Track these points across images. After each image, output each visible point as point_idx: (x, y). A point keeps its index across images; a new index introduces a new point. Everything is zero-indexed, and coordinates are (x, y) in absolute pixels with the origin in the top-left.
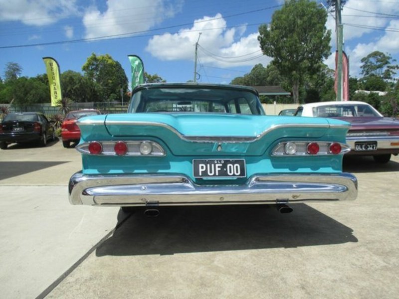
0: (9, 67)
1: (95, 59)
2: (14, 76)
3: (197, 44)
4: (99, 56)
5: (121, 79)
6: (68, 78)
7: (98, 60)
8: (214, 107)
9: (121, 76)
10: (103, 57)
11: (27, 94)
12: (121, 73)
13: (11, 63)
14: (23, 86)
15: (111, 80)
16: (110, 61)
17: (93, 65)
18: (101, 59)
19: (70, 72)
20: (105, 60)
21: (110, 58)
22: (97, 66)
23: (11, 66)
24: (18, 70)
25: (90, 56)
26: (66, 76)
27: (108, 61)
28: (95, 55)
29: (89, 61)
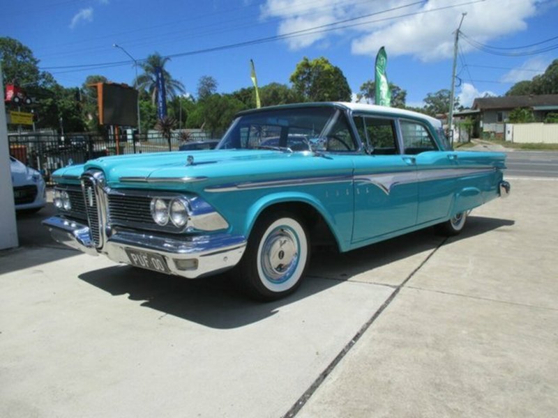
0: (202, 83)
1: (307, 65)
2: (208, 94)
3: (458, 31)
4: (312, 62)
5: (342, 92)
6: (271, 93)
7: (311, 67)
8: (482, 128)
9: (341, 87)
10: (317, 62)
11: (220, 115)
12: (342, 83)
13: (205, 78)
14: (216, 106)
15: (328, 93)
16: (327, 67)
17: (305, 73)
18: (315, 64)
19: (274, 84)
20: (320, 66)
21: (326, 62)
22: (310, 74)
23: (205, 80)
24: (213, 85)
25: (302, 61)
26: (269, 90)
27: (324, 67)
28: (307, 60)
29: (298, 68)
